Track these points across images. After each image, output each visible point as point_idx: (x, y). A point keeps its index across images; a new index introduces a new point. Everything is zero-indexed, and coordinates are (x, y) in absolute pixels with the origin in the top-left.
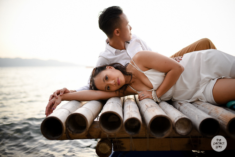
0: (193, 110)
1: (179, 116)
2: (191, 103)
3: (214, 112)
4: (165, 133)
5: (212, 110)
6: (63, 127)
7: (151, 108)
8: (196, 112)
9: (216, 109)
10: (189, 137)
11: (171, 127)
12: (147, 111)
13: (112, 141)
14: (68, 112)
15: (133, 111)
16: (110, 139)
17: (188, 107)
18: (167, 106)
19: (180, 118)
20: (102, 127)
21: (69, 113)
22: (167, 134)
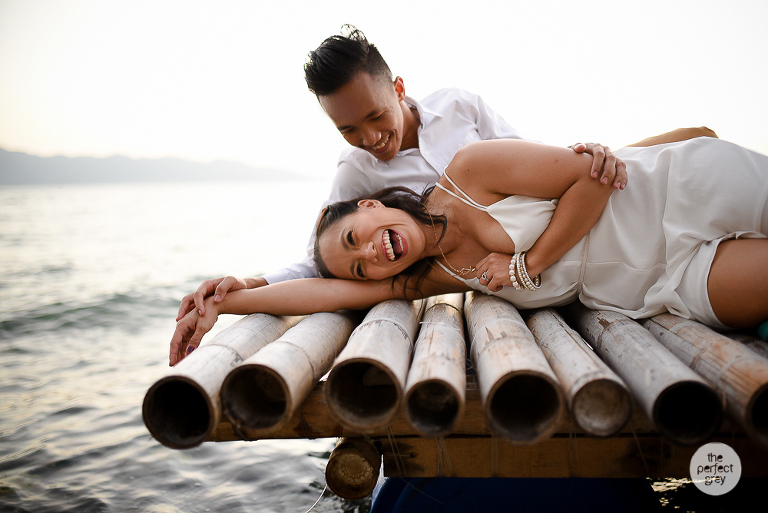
0: (640, 349)
1: (587, 371)
2: (641, 321)
3: (711, 356)
4: (542, 426)
5: (703, 350)
6: (212, 408)
7: (502, 344)
8: (647, 356)
9: (717, 347)
10: (629, 435)
11: (561, 410)
12: (486, 352)
13: (378, 444)
14: (233, 357)
15: (439, 353)
16: (372, 438)
17: (628, 337)
18: (558, 334)
19: (590, 379)
20: (336, 407)
21: (237, 360)
22: (546, 430)
